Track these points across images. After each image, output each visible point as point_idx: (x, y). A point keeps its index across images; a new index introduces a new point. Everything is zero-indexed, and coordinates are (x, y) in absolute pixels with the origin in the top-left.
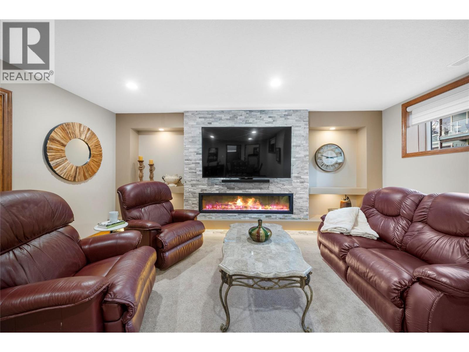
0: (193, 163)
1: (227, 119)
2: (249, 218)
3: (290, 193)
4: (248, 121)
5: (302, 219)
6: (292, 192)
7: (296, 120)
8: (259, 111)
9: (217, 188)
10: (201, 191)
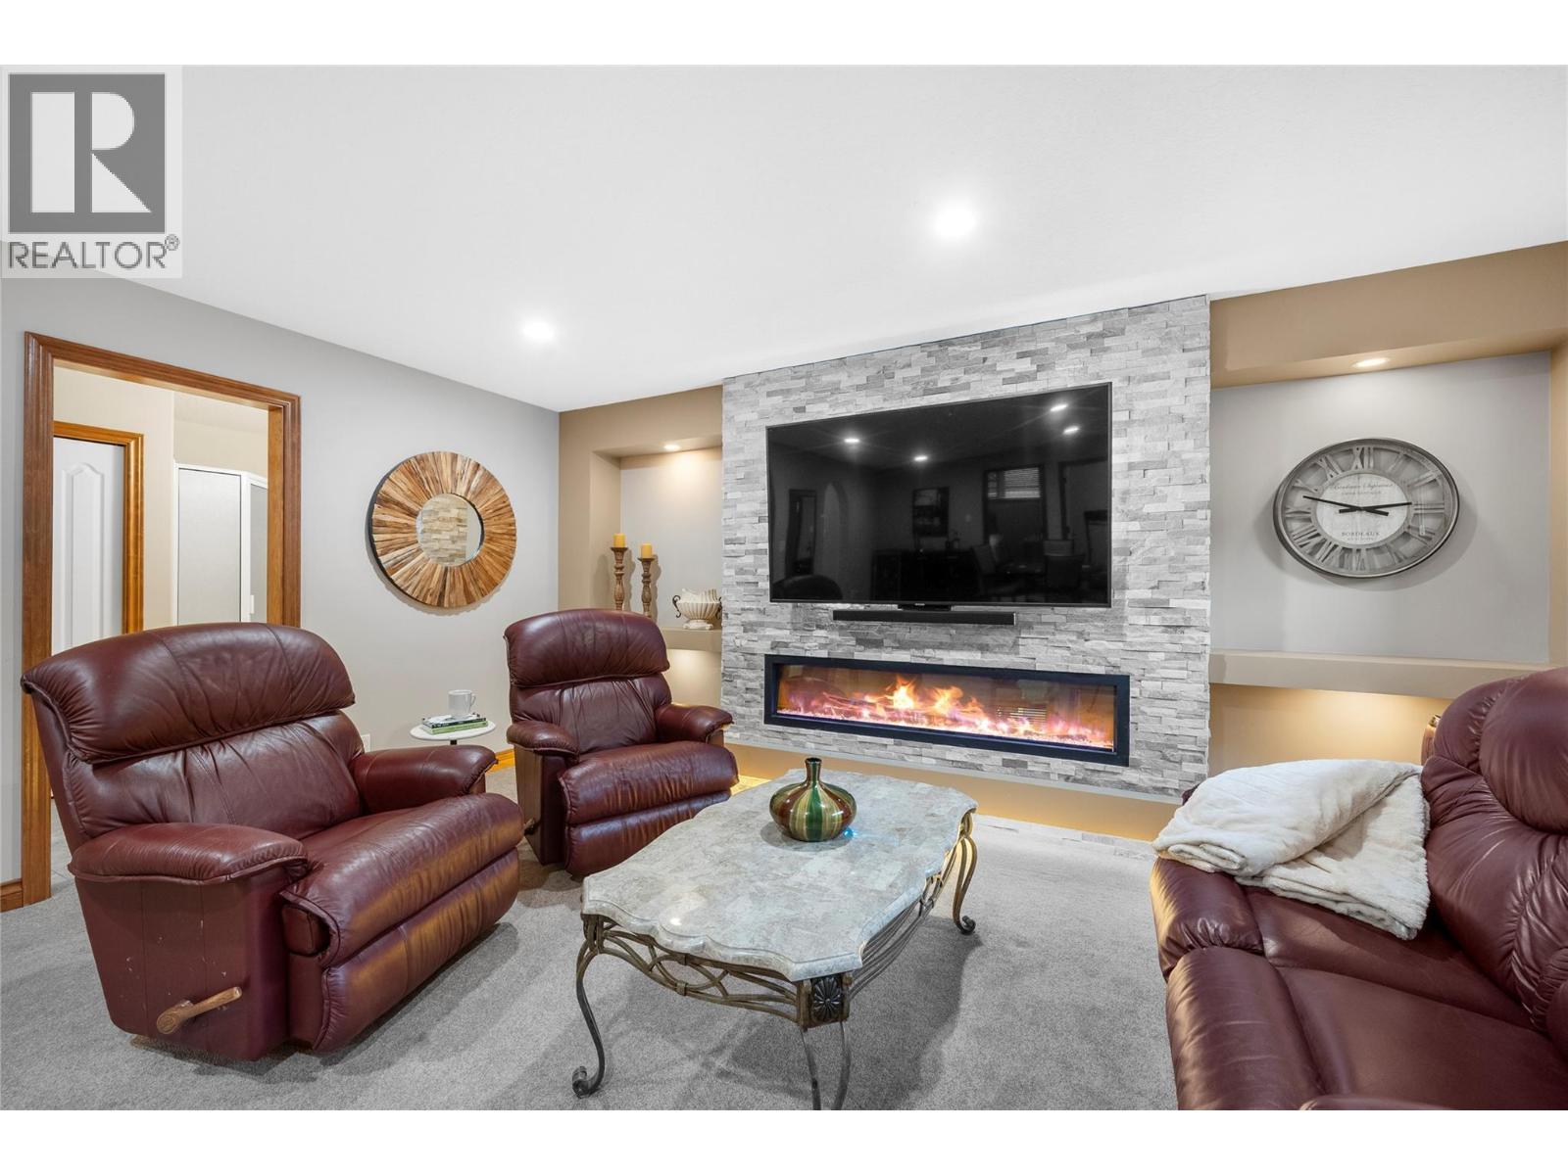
0: (747, 552)
1: (859, 388)
2: (934, 761)
3: (1115, 672)
4: (935, 383)
5: (1170, 792)
6: (1124, 670)
7: (1146, 352)
8: (978, 337)
9: (823, 641)
10: (772, 649)
